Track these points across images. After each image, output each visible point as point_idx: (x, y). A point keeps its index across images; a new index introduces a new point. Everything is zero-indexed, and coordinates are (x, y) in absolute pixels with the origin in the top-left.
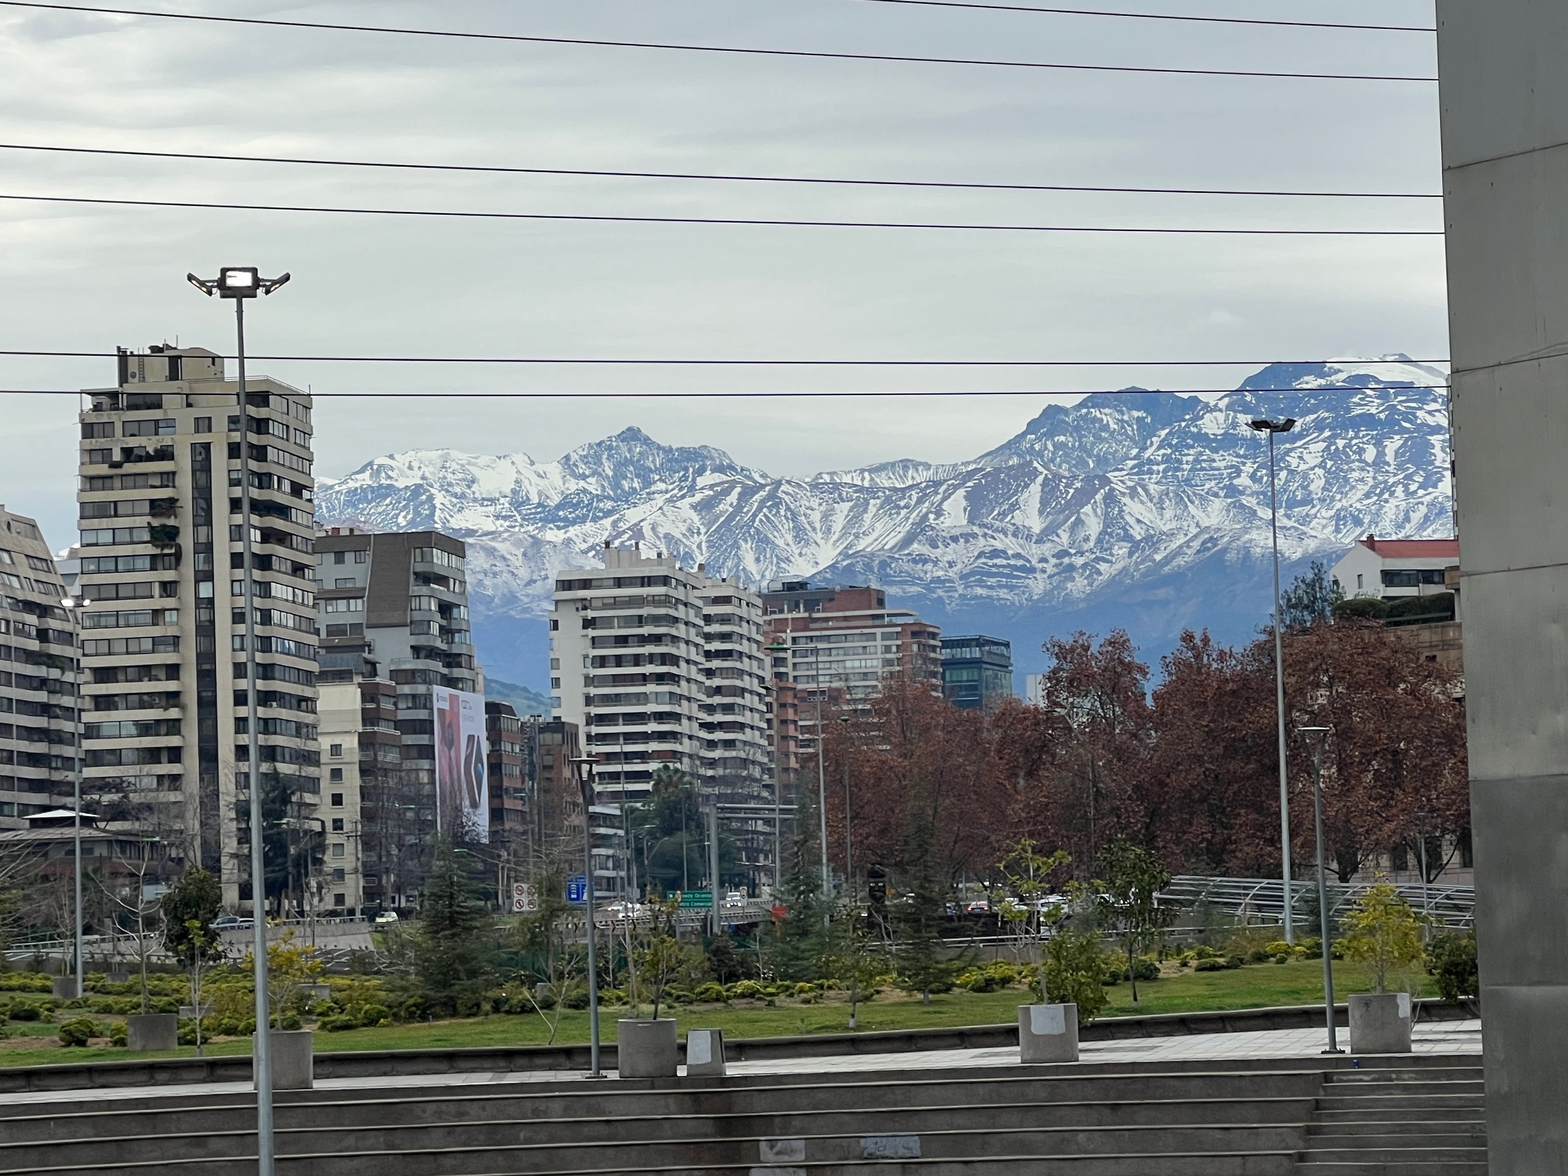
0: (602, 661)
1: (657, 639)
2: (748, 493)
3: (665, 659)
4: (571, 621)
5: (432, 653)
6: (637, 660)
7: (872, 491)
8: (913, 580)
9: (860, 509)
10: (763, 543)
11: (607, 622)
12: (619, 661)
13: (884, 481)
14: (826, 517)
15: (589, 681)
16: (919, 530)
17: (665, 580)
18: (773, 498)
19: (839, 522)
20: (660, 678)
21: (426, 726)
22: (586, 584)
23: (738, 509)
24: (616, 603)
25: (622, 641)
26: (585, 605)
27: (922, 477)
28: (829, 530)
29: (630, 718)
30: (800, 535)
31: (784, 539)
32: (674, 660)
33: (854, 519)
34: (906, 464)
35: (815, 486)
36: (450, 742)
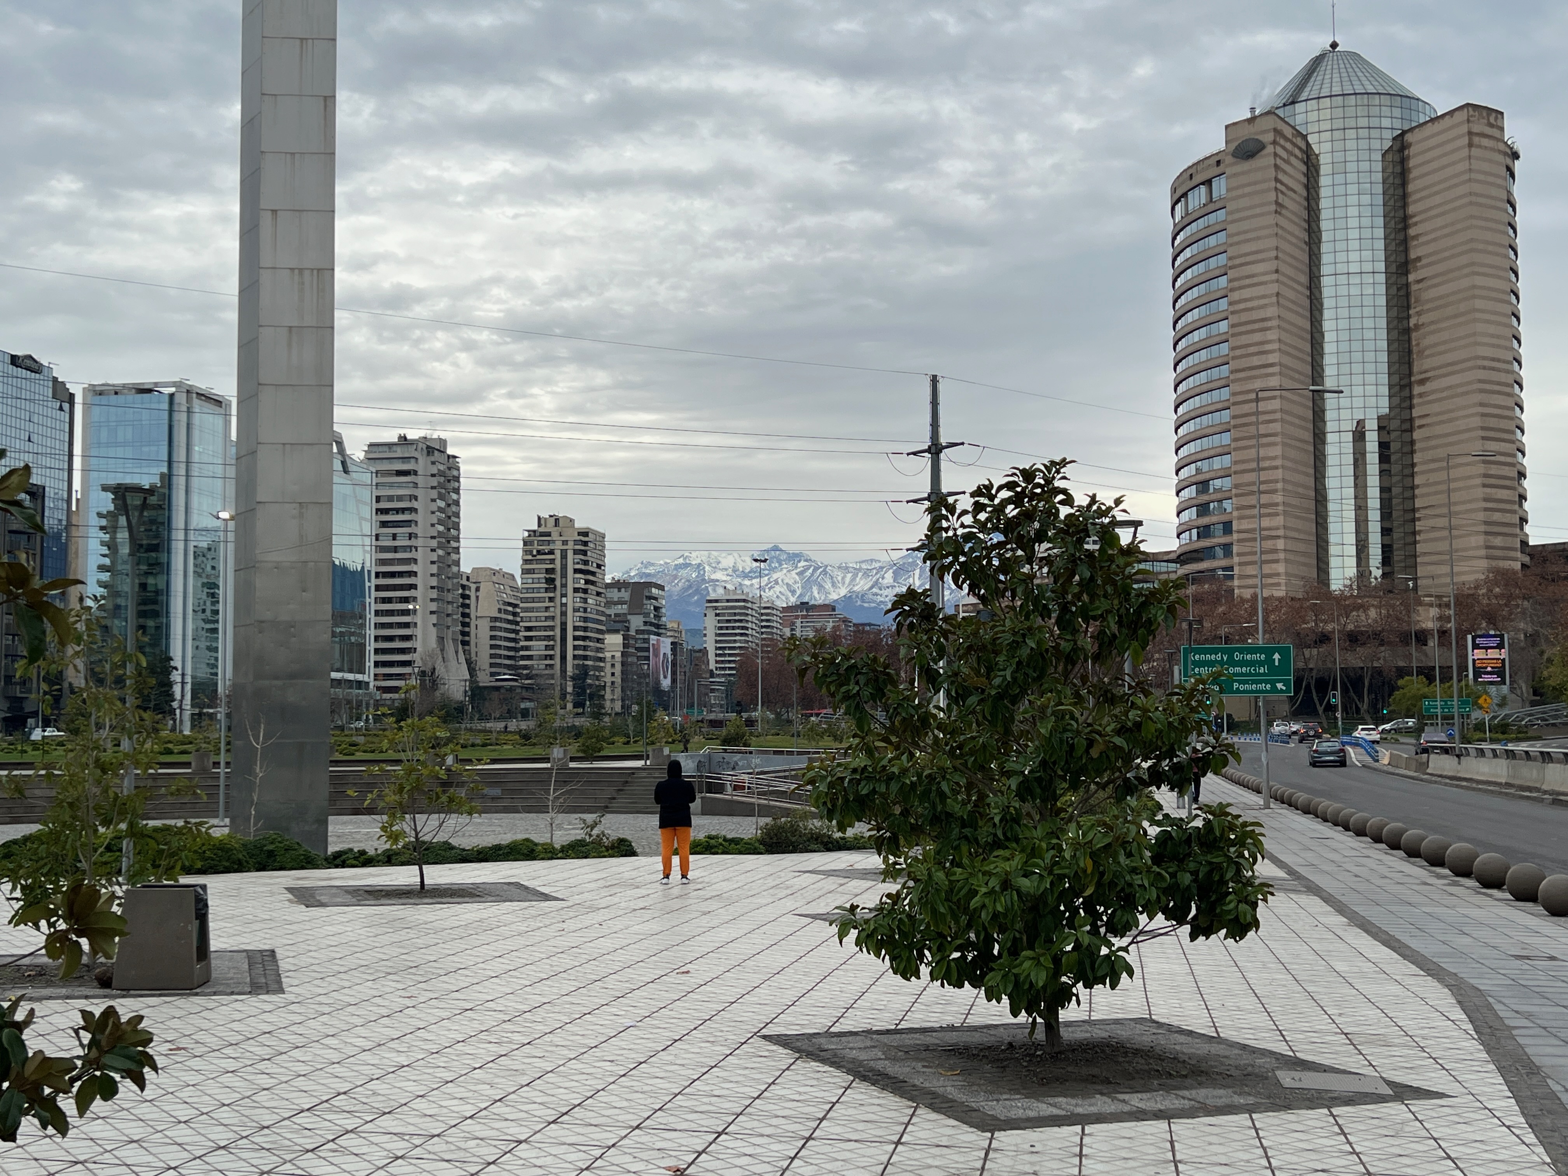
0: (721, 628)
1: (740, 621)
2: (816, 569)
3: (743, 628)
4: (711, 614)
5: (652, 624)
6: (733, 628)
7: (860, 570)
8: (874, 602)
9: (855, 576)
10: (821, 587)
11: (724, 615)
12: (727, 628)
13: (864, 566)
14: (843, 578)
15: (717, 635)
16: (876, 583)
17: (744, 601)
18: (825, 572)
19: (847, 580)
20: (742, 635)
21: (648, 650)
22: (716, 601)
23: (812, 575)
24: (727, 608)
25: (728, 621)
26: (716, 608)
27: (877, 565)
28: (844, 583)
29: (730, 648)
30: (834, 585)
31: (828, 585)
32: (747, 628)
33: (853, 579)
34: (872, 560)
35: (839, 567)
36: (656, 655)
